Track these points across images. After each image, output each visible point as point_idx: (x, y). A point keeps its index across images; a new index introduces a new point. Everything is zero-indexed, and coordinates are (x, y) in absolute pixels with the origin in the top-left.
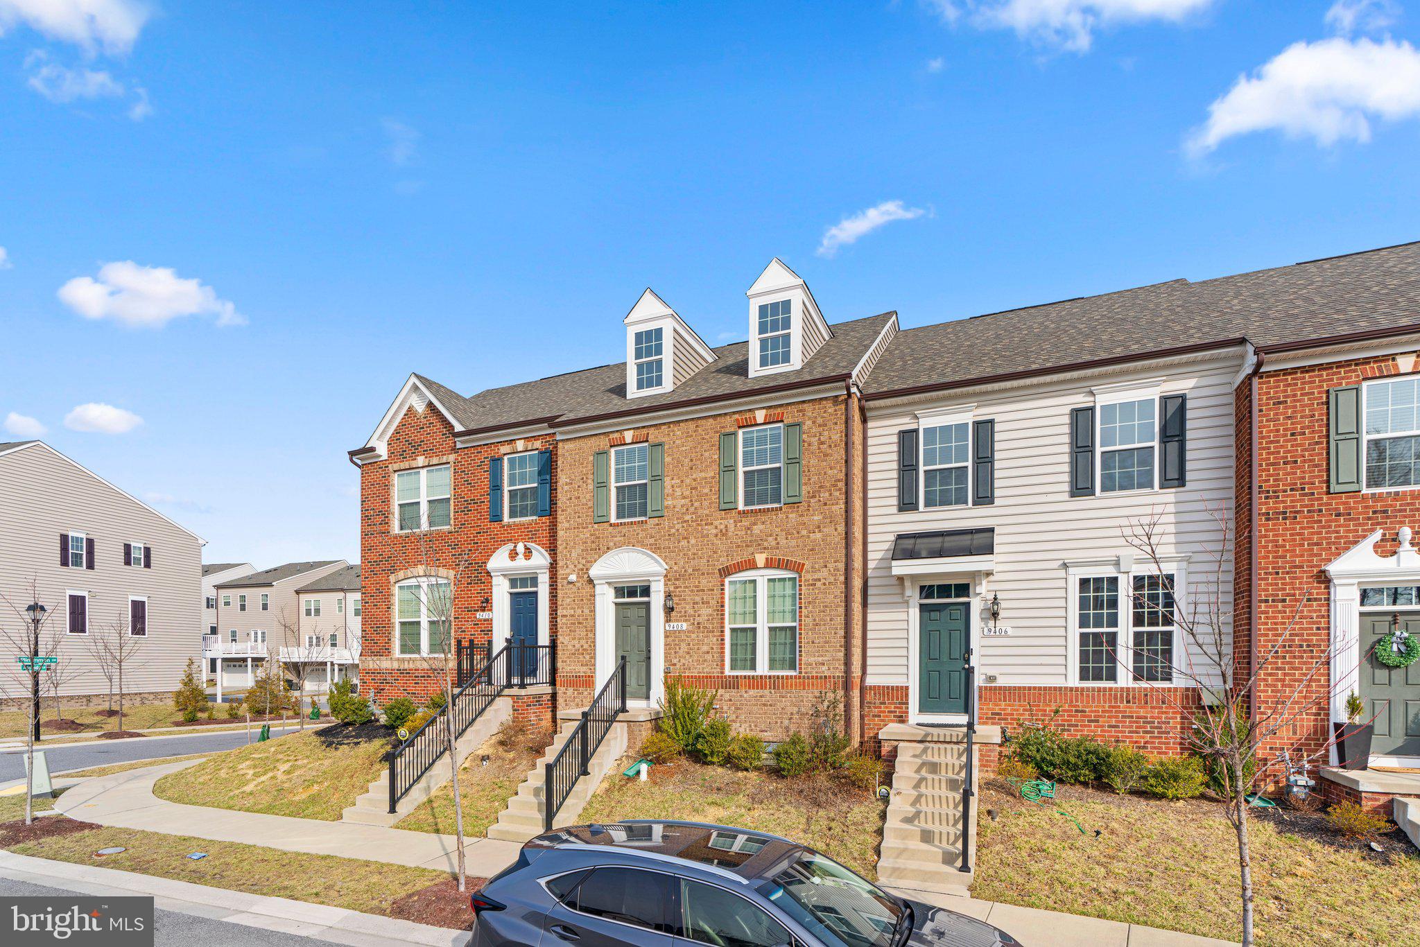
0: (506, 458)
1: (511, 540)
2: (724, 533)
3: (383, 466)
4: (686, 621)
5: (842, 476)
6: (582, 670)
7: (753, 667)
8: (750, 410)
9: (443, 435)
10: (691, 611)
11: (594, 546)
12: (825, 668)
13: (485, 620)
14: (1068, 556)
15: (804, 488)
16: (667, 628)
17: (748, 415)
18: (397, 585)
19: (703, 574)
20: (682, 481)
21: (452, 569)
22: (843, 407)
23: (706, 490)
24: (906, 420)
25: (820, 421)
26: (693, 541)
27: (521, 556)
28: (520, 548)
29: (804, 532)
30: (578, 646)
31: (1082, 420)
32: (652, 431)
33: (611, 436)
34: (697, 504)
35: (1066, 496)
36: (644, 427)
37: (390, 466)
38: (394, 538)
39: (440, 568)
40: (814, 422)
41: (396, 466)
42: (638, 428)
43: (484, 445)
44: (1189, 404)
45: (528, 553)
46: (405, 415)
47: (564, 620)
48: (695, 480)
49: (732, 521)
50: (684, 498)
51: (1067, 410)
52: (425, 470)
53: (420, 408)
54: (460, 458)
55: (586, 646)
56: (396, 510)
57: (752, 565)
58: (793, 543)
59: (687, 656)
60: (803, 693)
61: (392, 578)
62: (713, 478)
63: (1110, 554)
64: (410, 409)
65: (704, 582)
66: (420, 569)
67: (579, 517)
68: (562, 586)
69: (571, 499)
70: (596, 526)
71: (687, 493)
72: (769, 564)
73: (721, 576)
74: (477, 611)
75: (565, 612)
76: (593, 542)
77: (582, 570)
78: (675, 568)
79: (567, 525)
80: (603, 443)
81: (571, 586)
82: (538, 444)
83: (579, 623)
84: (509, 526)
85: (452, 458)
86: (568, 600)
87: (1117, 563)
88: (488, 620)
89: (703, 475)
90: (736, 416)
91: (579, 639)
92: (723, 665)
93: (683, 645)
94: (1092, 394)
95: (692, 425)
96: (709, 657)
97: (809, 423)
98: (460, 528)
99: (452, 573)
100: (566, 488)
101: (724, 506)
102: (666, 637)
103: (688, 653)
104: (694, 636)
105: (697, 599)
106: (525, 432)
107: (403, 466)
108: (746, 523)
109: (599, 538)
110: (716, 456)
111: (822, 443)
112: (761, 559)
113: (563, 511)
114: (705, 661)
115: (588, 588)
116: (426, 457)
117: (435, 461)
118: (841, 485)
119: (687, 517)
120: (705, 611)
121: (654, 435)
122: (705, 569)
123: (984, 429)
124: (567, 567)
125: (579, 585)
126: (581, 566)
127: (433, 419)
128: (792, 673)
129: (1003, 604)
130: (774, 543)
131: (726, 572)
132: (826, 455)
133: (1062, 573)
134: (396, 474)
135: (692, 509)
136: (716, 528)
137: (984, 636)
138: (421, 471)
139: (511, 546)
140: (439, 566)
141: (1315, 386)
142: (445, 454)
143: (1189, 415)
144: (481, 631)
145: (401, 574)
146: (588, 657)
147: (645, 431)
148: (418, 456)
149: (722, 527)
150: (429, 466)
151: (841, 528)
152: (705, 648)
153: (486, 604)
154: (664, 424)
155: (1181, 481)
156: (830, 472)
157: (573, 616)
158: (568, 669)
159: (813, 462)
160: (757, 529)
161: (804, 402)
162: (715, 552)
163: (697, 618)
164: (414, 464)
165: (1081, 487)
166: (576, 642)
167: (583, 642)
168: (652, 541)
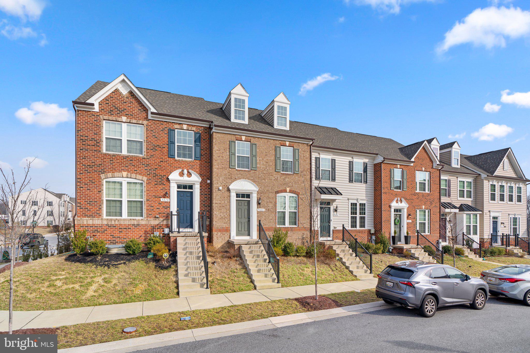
0: (176, 130)
1: (180, 167)
2: (277, 179)
3: (96, 115)
4: (264, 208)
5: (309, 168)
6: (225, 226)
7: (284, 224)
8: (284, 141)
9: (139, 110)
10: (266, 205)
11: (229, 177)
12: (305, 225)
13: (165, 202)
14: (349, 197)
15: (299, 169)
16: (258, 210)
17: (284, 142)
18: (105, 180)
19: (270, 192)
20: (263, 159)
21: (145, 176)
22: (309, 147)
23: (271, 164)
24: (317, 154)
25: (303, 150)
26: (267, 181)
27: (185, 175)
28: (185, 172)
29: (300, 183)
30: (222, 216)
31: (351, 163)
32: (252, 138)
33: (237, 136)
34: (268, 168)
35: (348, 182)
36: (249, 136)
37: (101, 116)
38: (104, 155)
39: (138, 175)
40: (302, 150)
41: (106, 117)
42: (247, 136)
43: (165, 121)
44: (368, 165)
45: (189, 175)
46: (112, 92)
47: (216, 205)
48: (267, 160)
49: (279, 176)
50: (264, 165)
51: (348, 161)
52: (126, 124)
53: (124, 92)
54: (150, 124)
55: (226, 216)
56: (104, 140)
57: (285, 191)
58: (297, 186)
59: (265, 220)
60: (299, 232)
61: (103, 176)
62: (273, 160)
63: (355, 197)
64: (117, 90)
65: (270, 195)
66: (125, 174)
67: (223, 164)
68: (216, 191)
69: (219, 156)
70: (230, 169)
71: (265, 164)
72: (290, 192)
73: (276, 193)
74: (161, 197)
75: (217, 202)
76: (229, 175)
77: (224, 185)
78: (261, 189)
79: (217, 167)
80: (233, 138)
81: (219, 191)
82: (194, 129)
83: (223, 207)
84: (179, 161)
85: (145, 122)
86: (218, 197)
87: (357, 200)
88: (167, 202)
89: (269, 158)
90: (280, 142)
91: (223, 213)
92: (276, 224)
93: (263, 217)
94: (353, 158)
95: (266, 141)
96: (272, 221)
97: (301, 149)
98: (150, 157)
99: (145, 179)
100: (217, 152)
101: (277, 171)
102: (257, 213)
103: (265, 219)
104: (267, 213)
105: (268, 201)
106: (189, 122)
107: (110, 118)
108: (283, 177)
109: (231, 174)
110: (274, 153)
111: (304, 157)
112: (288, 189)
113: (216, 161)
114: (271, 222)
115: (227, 193)
116: (128, 118)
117: (134, 121)
118: (309, 170)
119: (265, 172)
120: (271, 205)
121: (252, 140)
122: (271, 191)
123: (333, 161)
124: (218, 184)
125: (223, 191)
126: (223, 184)
127: (133, 100)
128: (296, 226)
129: (339, 208)
130: (291, 185)
131: (277, 192)
132: (305, 161)
133: (347, 201)
134: (104, 122)
135: (266, 170)
136: (274, 177)
137: (333, 216)
138: (123, 124)
139: (180, 170)
140: (137, 174)
141: (388, 167)
142: (141, 120)
143: (368, 168)
144: (163, 207)
145: (110, 175)
146: (227, 220)
147: (250, 138)
148: (122, 116)
149: (276, 177)
150: (130, 123)
151: (309, 183)
152: (271, 218)
153: (167, 195)
154: (256, 137)
155: (366, 182)
156: (306, 166)
157: (220, 203)
158: (218, 225)
159: (302, 162)
160: (287, 180)
161: (299, 143)
162: (274, 186)
163: (268, 207)
164: (119, 119)
165: (351, 181)
166: (222, 214)
167: (225, 214)
168: (252, 178)
